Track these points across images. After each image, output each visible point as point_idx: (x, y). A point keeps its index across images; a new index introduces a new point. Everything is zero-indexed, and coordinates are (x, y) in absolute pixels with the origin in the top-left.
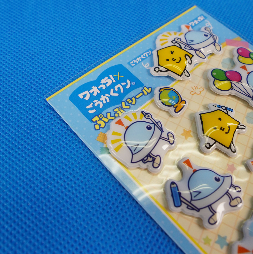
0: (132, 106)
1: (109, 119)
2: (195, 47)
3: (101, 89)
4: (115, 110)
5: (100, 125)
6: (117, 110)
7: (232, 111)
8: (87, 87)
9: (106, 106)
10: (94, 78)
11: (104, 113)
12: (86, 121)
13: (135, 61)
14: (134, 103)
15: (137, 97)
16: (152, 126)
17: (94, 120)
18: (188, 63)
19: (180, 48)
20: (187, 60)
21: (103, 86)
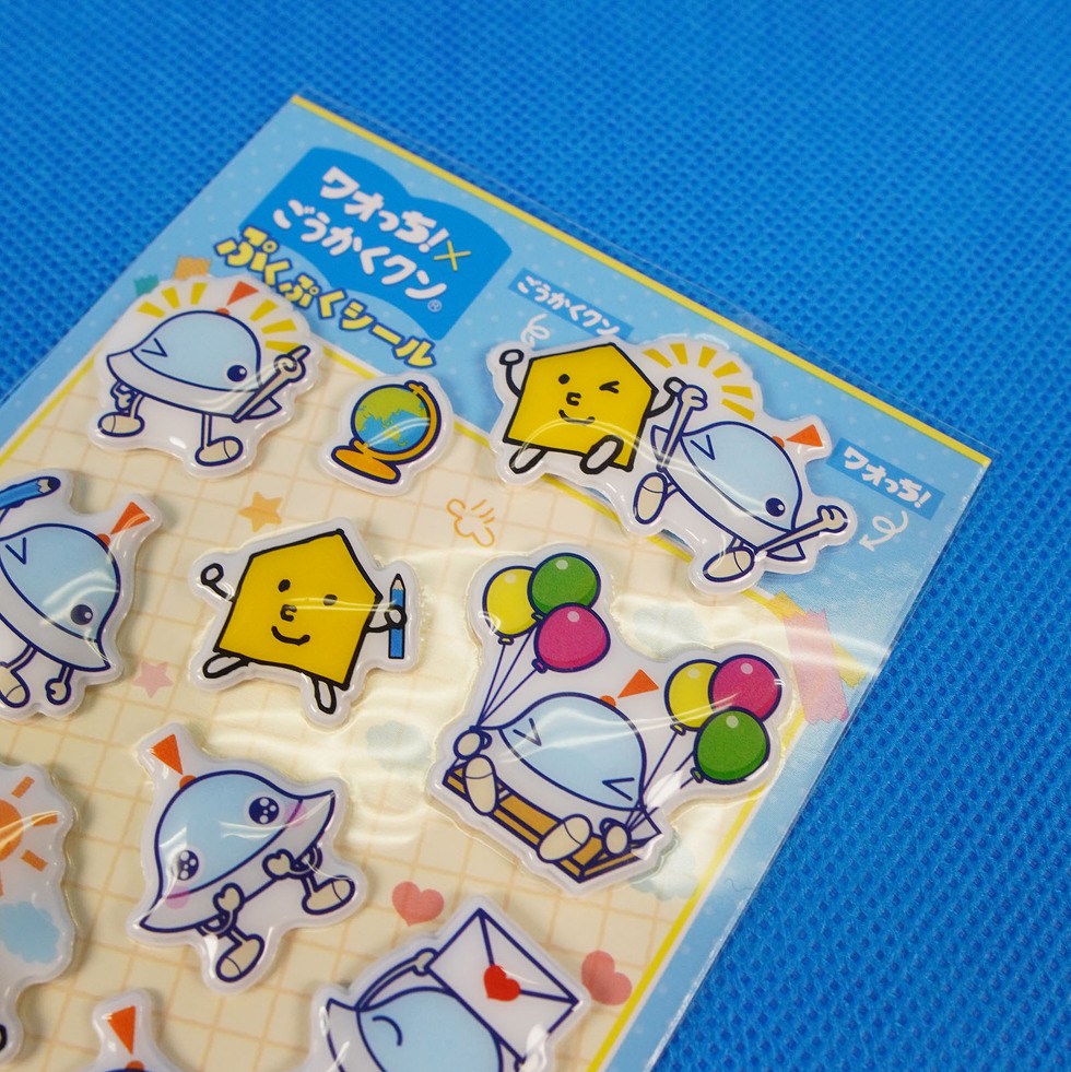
0: (334, 322)
1: (263, 273)
4: (303, 280)
5: (236, 252)
6: (306, 283)
7: (397, 651)
9: (316, 253)
11: (285, 251)
13: (545, 290)
14: (347, 324)
15: (378, 330)
16: (250, 381)
17: (250, 233)
18: (586, 457)
19: (649, 413)
20: (594, 449)
21: (391, 222)
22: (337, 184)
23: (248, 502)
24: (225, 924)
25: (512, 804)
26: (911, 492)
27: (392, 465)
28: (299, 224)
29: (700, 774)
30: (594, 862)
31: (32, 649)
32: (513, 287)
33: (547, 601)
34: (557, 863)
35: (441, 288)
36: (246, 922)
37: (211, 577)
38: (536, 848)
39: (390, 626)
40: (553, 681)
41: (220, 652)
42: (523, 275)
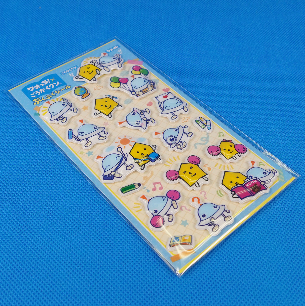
0: (57, 94)
1: (43, 100)
3: (41, 86)
4: (47, 96)
5: (37, 103)
7: (116, 98)
8: (33, 84)
10: (38, 81)
11: (40, 97)
12: (29, 101)
13: (65, 72)
14: (58, 93)
15: (61, 90)
19: (94, 65)
20: (97, 72)
24: (148, 121)
25: (143, 91)
27: (87, 93)
28: (36, 95)
29: (146, 75)
30: (154, 86)
32: (62, 75)
34: (152, 90)
35: (58, 82)
36: (148, 118)
37: (96, 114)
38: (150, 91)
39: (113, 97)
40: (129, 83)
41: (108, 115)
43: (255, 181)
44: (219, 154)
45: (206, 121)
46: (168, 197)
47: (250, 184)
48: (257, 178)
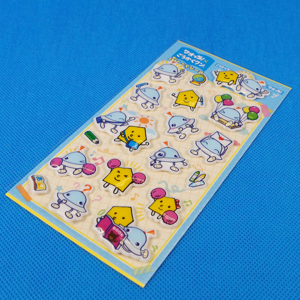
2: (242, 84)
3: (193, 56)
5: (171, 60)
6: (183, 64)
7: (202, 104)
9: (184, 60)
10: (198, 53)
11: (179, 60)
12: (172, 55)
13: (220, 66)
15: (195, 70)
16: (177, 72)
18: (228, 83)
19: (238, 78)
20: (230, 82)
21: (195, 57)
22: (186, 52)
23: (177, 89)
24: (180, 132)
25: (221, 120)
26: (279, 91)
27: (199, 83)
28: (181, 57)
29: (248, 118)
30: (234, 127)
31: (148, 102)
32: (216, 65)
33: (224, 98)
34: (228, 127)
35: (204, 65)
36: (183, 132)
37: (173, 95)
38: (225, 125)
39: (201, 101)
40: (226, 107)
41: (176, 103)
42: (217, 64)
43: (122, 235)
44: (154, 199)
45: (201, 181)
46: (84, 165)
47: (117, 230)
48: (128, 236)
